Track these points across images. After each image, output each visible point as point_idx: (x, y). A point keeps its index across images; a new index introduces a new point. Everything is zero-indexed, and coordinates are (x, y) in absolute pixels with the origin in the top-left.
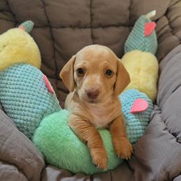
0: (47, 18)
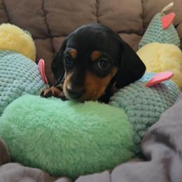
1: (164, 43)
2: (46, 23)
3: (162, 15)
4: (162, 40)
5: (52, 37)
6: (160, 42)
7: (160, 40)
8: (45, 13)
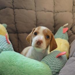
0: (16, 29)
1: (63, 39)
2: (16, 27)
3: (63, 28)
4: (62, 37)
5: (18, 33)
6: (61, 38)
7: (61, 37)
8: (16, 23)
